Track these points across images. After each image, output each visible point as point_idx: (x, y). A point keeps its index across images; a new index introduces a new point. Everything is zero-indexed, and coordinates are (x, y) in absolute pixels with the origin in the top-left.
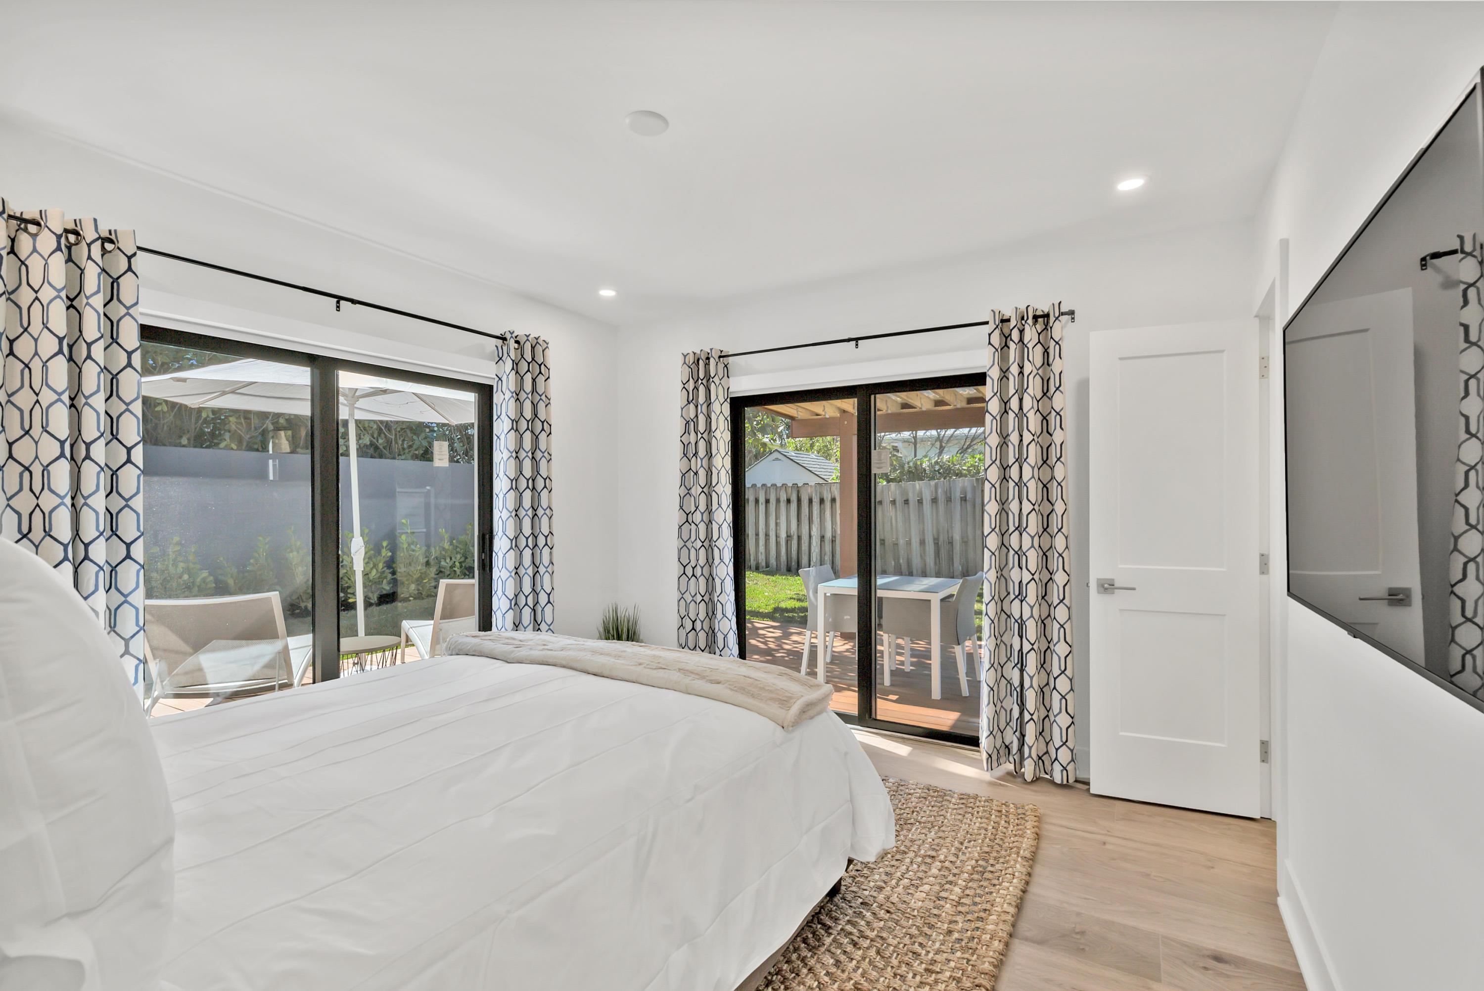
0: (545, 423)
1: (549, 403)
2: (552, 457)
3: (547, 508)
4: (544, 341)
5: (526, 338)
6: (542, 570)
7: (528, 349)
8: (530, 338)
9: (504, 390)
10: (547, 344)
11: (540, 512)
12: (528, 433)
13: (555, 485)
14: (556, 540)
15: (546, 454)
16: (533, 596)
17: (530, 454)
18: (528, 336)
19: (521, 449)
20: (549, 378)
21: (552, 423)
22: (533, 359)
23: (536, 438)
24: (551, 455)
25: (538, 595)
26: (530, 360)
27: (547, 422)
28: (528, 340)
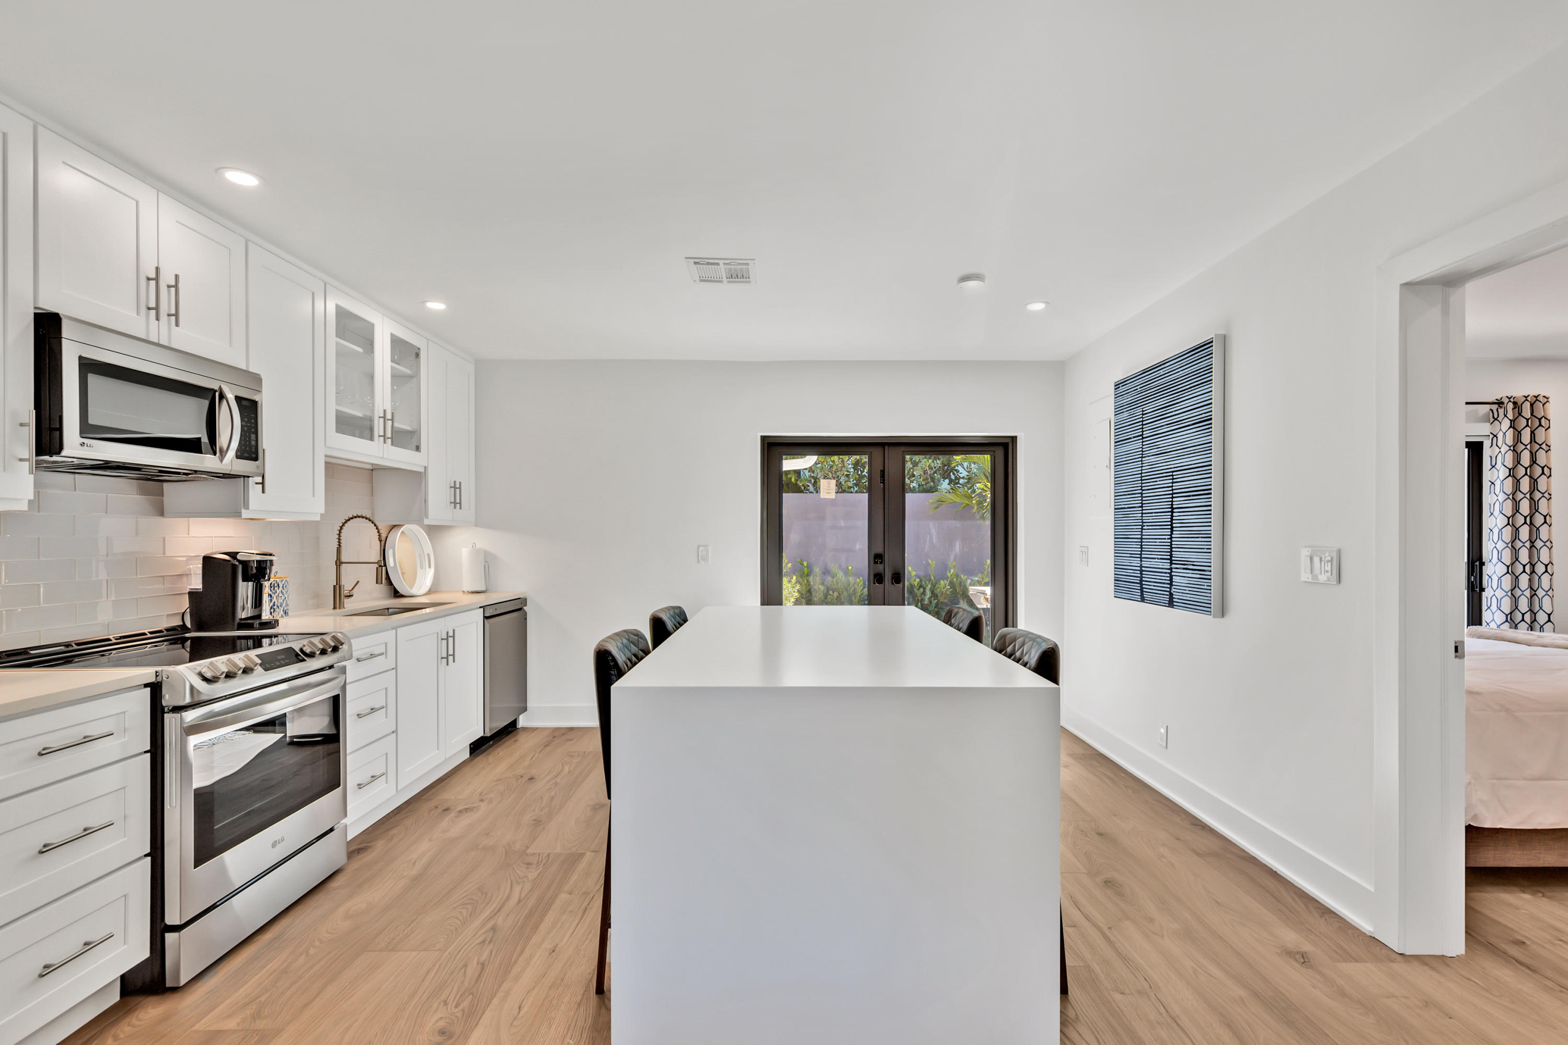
0: (1546, 468)
1: (1550, 450)
2: (1552, 496)
3: (1547, 541)
4: (1544, 397)
5: (1525, 399)
6: (1540, 593)
7: (1527, 408)
8: (1529, 399)
9: (1499, 445)
10: (1548, 398)
11: (1539, 544)
12: (1527, 479)
13: (1554, 520)
14: (1556, 569)
15: (1546, 495)
16: (1531, 614)
17: (1528, 496)
18: (1526, 397)
19: (1518, 491)
20: (1549, 427)
21: (1552, 466)
22: (1532, 414)
23: (1534, 482)
24: (1550, 495)
25: (1535, 614)
26: (1528, 416)
27: (1548, 467)
28: (1527, 400)
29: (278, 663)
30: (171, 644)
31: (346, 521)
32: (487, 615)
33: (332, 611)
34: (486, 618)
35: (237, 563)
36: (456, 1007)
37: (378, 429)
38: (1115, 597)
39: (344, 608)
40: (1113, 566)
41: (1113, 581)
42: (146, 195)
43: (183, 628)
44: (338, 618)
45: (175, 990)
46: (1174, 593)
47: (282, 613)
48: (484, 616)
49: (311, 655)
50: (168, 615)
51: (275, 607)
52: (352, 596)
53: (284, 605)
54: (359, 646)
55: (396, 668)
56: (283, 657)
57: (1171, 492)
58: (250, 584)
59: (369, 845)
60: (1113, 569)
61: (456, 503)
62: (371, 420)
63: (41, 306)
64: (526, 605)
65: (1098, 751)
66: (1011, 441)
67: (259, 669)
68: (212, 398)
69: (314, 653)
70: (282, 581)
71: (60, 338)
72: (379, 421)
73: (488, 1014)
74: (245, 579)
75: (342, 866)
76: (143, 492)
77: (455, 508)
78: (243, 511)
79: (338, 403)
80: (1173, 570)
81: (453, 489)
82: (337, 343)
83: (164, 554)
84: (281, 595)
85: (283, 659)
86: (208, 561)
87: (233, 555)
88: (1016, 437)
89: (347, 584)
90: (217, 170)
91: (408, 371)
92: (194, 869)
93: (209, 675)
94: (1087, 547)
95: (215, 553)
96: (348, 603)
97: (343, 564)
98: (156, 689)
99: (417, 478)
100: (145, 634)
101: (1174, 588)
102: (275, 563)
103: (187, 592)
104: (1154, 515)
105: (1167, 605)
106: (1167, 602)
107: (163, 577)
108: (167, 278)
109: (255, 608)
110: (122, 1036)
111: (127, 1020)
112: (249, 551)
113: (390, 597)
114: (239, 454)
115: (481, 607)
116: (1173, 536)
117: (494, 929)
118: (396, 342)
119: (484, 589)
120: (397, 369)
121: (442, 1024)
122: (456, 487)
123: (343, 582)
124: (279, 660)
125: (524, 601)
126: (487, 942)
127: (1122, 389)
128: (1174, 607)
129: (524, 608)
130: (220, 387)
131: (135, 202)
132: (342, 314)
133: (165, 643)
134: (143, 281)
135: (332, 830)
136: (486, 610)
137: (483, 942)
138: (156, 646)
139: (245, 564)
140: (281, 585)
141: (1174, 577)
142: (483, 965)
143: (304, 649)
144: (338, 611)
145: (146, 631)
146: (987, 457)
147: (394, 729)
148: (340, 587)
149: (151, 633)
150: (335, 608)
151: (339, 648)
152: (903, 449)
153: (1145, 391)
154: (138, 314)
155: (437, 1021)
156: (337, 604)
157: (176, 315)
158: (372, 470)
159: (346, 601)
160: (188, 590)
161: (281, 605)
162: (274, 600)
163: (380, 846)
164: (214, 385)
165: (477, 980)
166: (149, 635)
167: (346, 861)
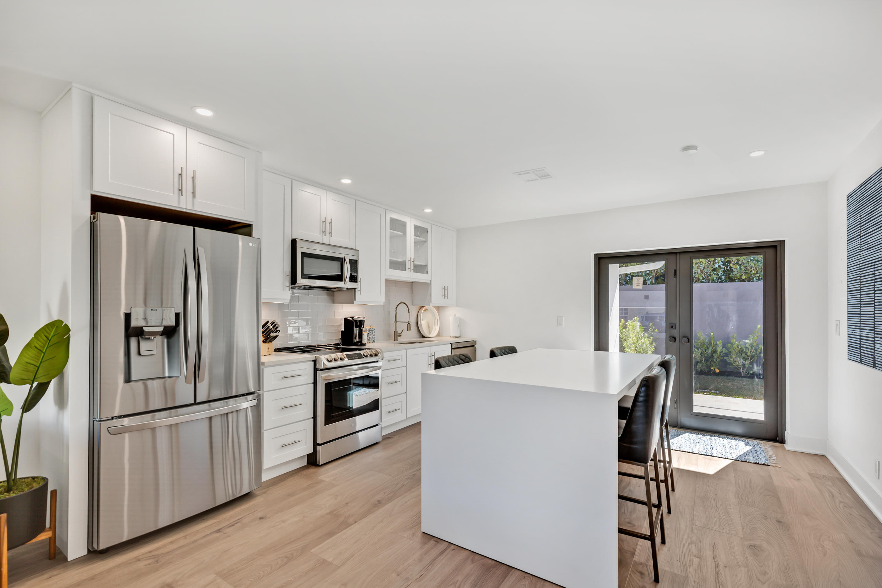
29: (354, 358)
30: (335, 349)
31: (398, 305)
32: (453, 347)
33: (393, 342)
34: (452, 349)
35: (353, 321)
36: (387, 495)
37: (408, 266)
38: (848, 359)
39: (397, 341)
40: (847, 335)
41: (847, 347)
42: (322, 193)
43: (338, 344)
44: (395, 344)
45: (319, 466)
46: (876, 357)
47: (372, 341)
48: (452, 348)
49: (366, 356)
50: (335, 339)
51: (370, 338)
52: (401, 336)
53: (373, 338)
54: (387, 355)
55: (406, 366)
56: (356, 356)
57: (874, 278)
58: (358, 329)
59: (392, 436)
60: (847, 338)
61: (445, 296)
62: (405, 262)
63: (293, 237)
64: (476, 344)
65: (842, 477)
66: (780, 244)
67: (346, 359)
68: (342, 261)
69: (367, 356)
70: (372, 328)
71: (296, 247)
72: (408, 263)
73: (396, 500)
74: (356, 327)
75: (380, 441)
76: (328, 295)
77: (444, 298)
78: (354, 301)
79: (390, 256)
80: (876, 339)
81: (444, 290)
82: (390, 232)
83: (334, 317)
84: (372, 334)
85: (356, 357)
86: (346, 320)
87: (352, 318)
88: (784, 241)
89: (399, 331)
90: (340, 179)
91: (423, 239)
92: (325, 425)
93: (329, 359)
94: (839, 321)
95: (348, 317)
96: (400, 339)
97: (397, 323)
98: (315, 361)
99: (427, 285)
100: (326, 345)
101: (876, 353)
102: (365, 321)
103: (340, 331)
104: (866, 296)
105: (873, 366)
106: (873, 364)
107: (334, 325)
108: (328, 221)
109: (359, 338)
110: (303, 474)
111: (305, 471)
112: (358, 316)
113: (420, 338)
114: (351, 280)
115: (450, 344)
116: (876, 312)
117: (414, 475)
118: (416, 228)
119: (458, 336)
120: (417, 239)
121: (380, 499)
122: (445, 289)
123: (397, 330)
124: (354, 357)
125: (475, 342)
126: (409, 478)
127: (851, 200)
128: (876, 367)
129: (475, 345)
130: (344, 257)
131: (319, 197)
132: (392, 220)
133: (332, 349)
134: (322, 222)
135: (377, 425)
136: (452, 345)
137: (408, 478)
138: (330, 350)
139: (356, 321)
140: (372, 330)
141: (876, 344)
142: (403, 485)
143: (364, 354)
144: (395, 342)
145: (327, 344)
146: (760, 257)
147: (406, 392)
148: (396, 332)
149: (328, 345)
150: (394, 340)
151: (377, 354)
152: (690, 255)
153: (861, 201)
154: (320, 235)
155: (379, 498)
156: (395, 339)
157: (331, 233)
158: (412, 283)
159: (399, 338)
160: (341, 331)
161: (372, 338)
162: (370, 336)
163: (396, 438)
164: (342, 256)
165: (398, 489)
166: (327, 346)
167: (381, 440)
